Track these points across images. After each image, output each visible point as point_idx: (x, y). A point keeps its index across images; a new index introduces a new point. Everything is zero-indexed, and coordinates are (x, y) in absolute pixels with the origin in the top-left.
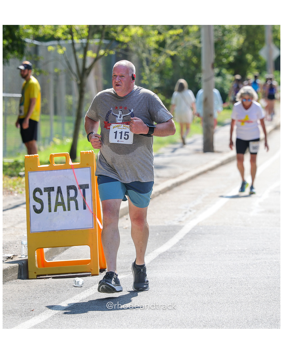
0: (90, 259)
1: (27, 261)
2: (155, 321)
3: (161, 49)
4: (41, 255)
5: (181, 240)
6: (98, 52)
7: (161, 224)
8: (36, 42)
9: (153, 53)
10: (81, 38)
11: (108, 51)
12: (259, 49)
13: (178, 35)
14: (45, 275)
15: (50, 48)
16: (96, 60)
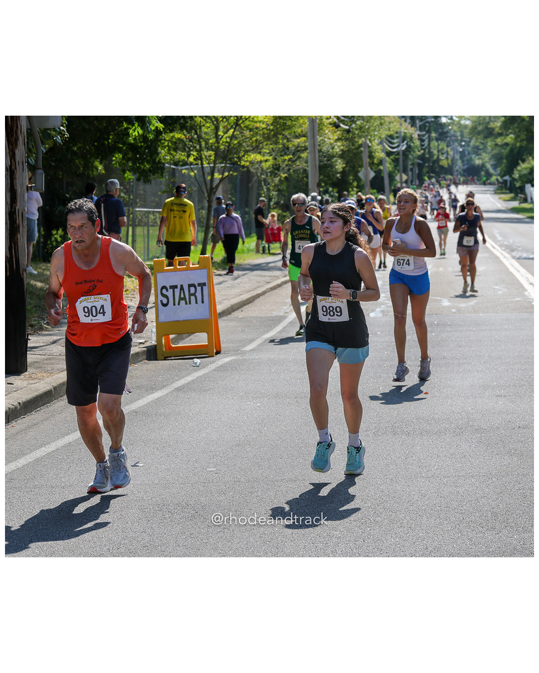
0: (207, 344)
1: (156, 345)
2: (255, 394)
3: (276, 172)
4: (168, 340)
5: (284, 328)
6: (223, 174)
7: (269, 315)
8: (172, 166)
9: (269, 174)
10: (209, 164)
11: (231, 172)
12: (359, 172)
13: (290, 160)
14: (171, 357)
15: (184, 171)
16: (221, 180)
